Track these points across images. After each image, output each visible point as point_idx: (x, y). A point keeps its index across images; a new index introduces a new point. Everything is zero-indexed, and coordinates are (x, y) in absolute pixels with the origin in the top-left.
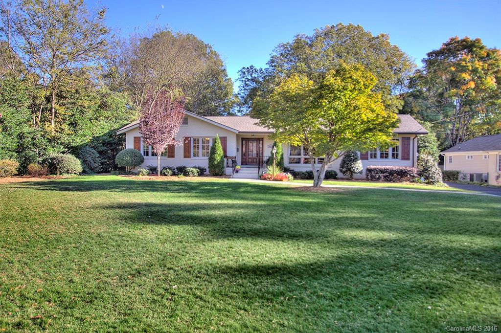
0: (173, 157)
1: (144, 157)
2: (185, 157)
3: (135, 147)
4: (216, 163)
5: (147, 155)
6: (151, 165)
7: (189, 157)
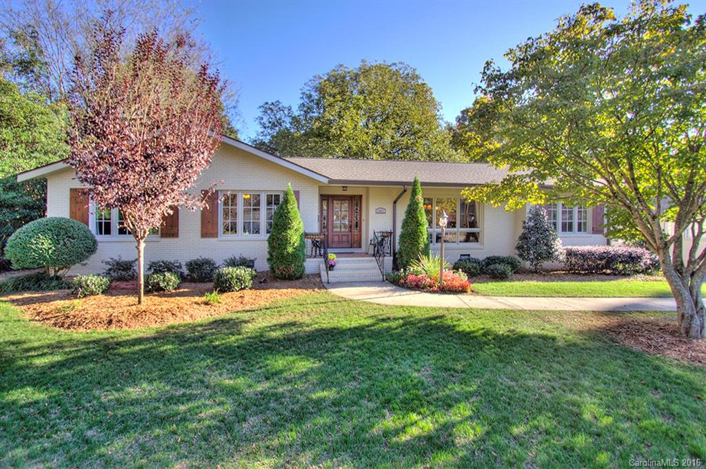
0: (175, 235)
1: (99, 238)
2: (205, 234)
3: (72, 214)
4: (290, 250)
5: (108, 231)
6: (116, 258)
7: (215, 235)
